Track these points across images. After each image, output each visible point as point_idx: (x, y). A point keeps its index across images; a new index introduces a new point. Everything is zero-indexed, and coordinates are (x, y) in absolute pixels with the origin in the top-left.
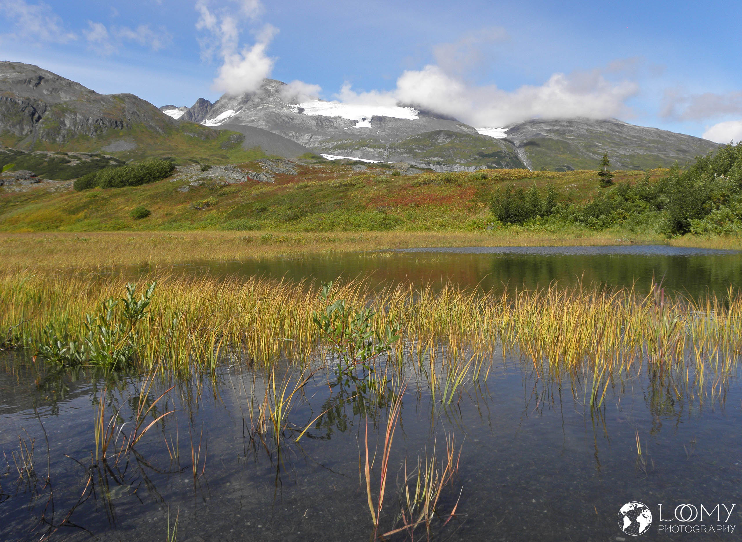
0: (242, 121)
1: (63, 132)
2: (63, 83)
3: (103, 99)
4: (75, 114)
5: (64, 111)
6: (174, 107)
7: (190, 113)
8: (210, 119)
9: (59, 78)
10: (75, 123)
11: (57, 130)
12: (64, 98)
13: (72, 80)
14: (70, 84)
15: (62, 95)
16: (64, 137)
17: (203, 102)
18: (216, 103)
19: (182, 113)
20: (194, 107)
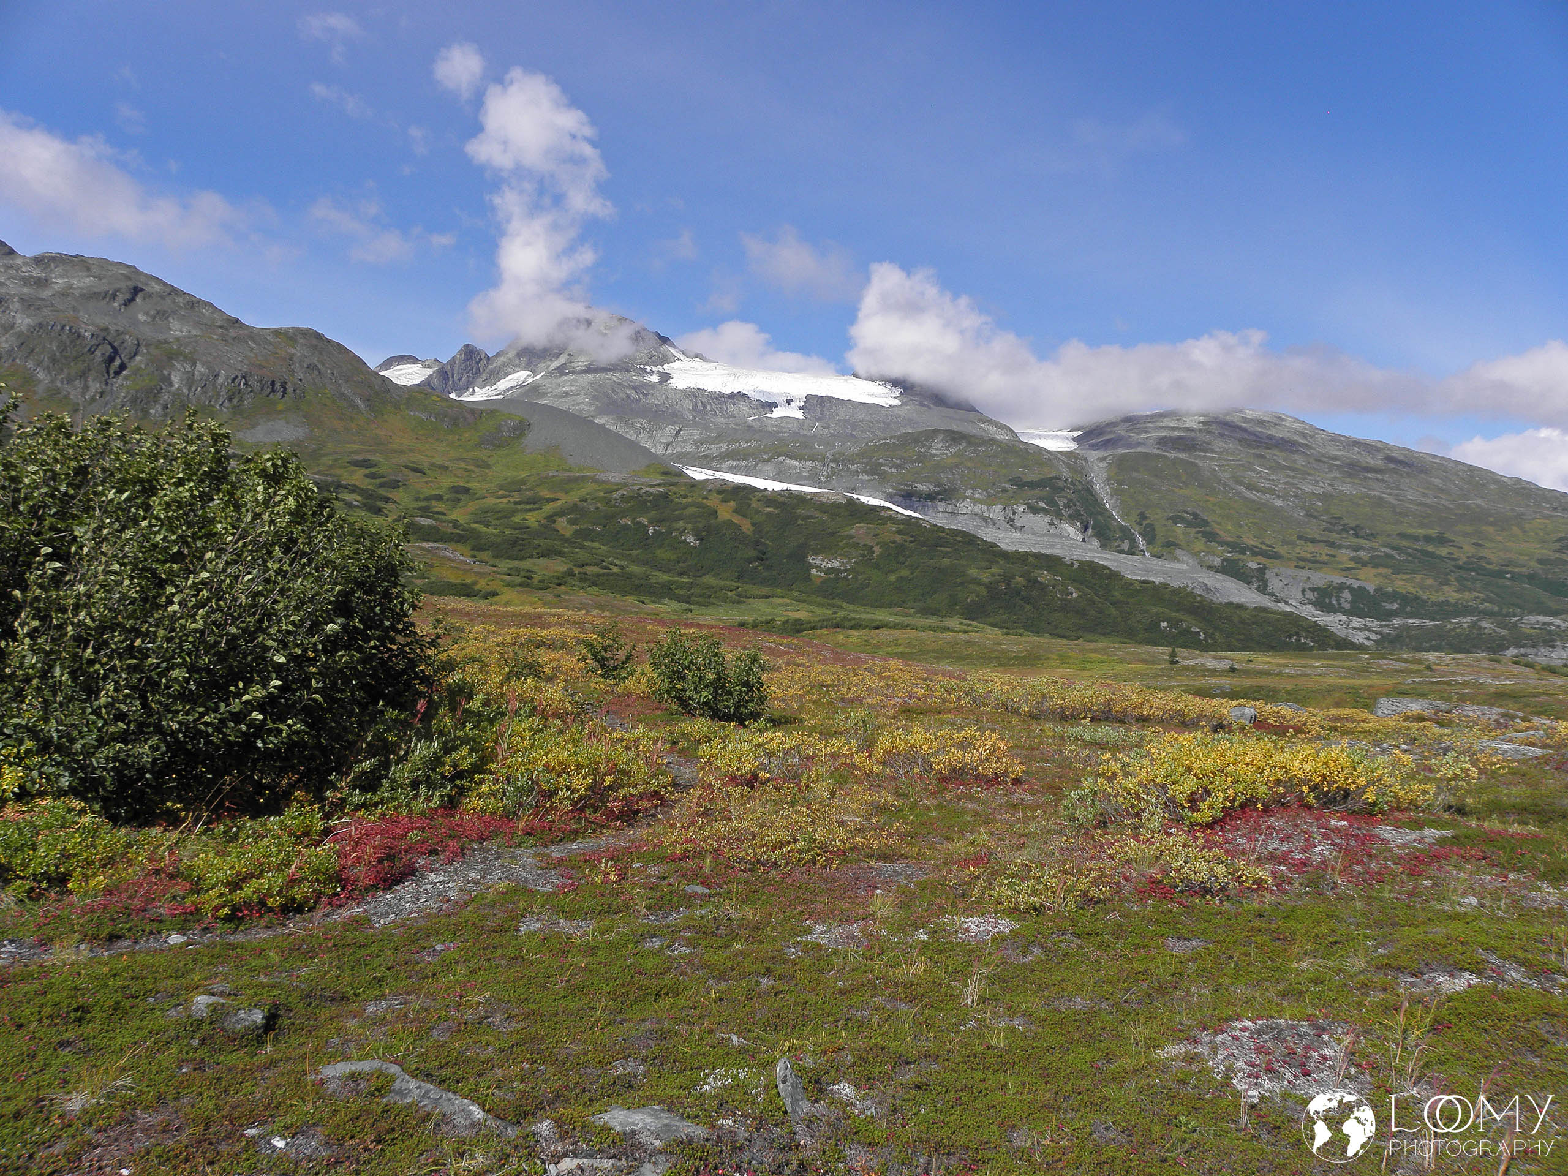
0: (544, 395)
1: (166, 397)
2: (180, 300)
3: (254, 335)
4: (194, 364)
5: (172, 356)
6: (413, 360)
7: (444, 374)
8: (482, 387)
9: (174, 291)
10: (190, 380)
11: (153, 394)
12: (178, 329)
13: (199, 296)
14: (194, 304)
15: (175, 324)
16: (166, 407)
17: (470, 353)
18: (498, 355)
20: (453, 361)
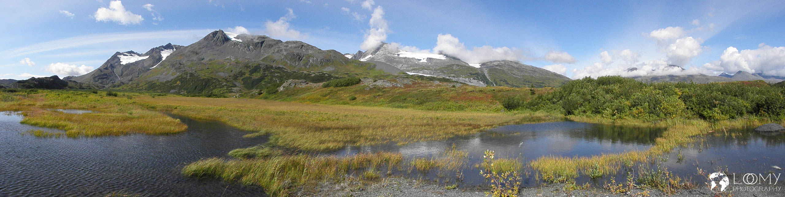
0: (375, 59)
1: (309, 64)
2: (310, 47)
3: (324, 51)
4: (314, 58)
5: (310, 57)
6: (349, 54)
7: (355, 56)
8: (362, 58)
9: (309, 45)
10: (313, 61)
11: (307, 64)
12: (310, 52)
13: (313, 45)
14: (312, 47)
15: (309, 51)
16: (309, 66)
17: (360, 52)
18: (365, 52)
19: (352, 56)
20: (356, 54)
